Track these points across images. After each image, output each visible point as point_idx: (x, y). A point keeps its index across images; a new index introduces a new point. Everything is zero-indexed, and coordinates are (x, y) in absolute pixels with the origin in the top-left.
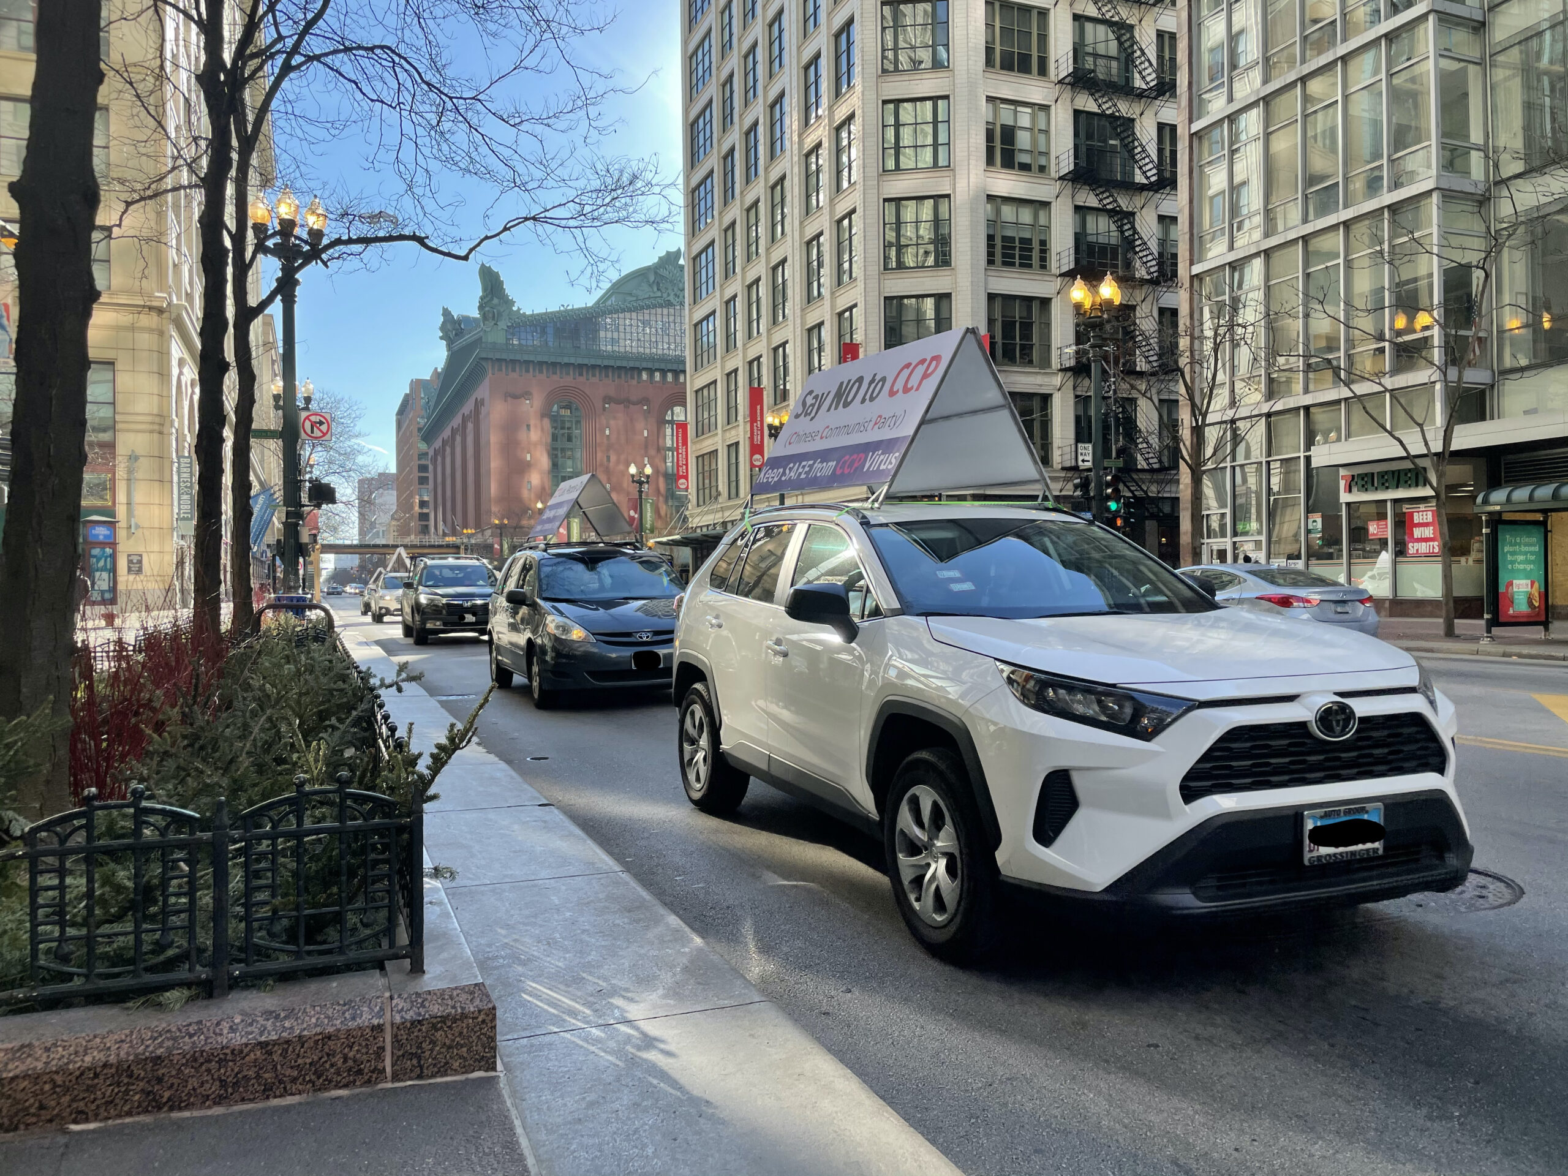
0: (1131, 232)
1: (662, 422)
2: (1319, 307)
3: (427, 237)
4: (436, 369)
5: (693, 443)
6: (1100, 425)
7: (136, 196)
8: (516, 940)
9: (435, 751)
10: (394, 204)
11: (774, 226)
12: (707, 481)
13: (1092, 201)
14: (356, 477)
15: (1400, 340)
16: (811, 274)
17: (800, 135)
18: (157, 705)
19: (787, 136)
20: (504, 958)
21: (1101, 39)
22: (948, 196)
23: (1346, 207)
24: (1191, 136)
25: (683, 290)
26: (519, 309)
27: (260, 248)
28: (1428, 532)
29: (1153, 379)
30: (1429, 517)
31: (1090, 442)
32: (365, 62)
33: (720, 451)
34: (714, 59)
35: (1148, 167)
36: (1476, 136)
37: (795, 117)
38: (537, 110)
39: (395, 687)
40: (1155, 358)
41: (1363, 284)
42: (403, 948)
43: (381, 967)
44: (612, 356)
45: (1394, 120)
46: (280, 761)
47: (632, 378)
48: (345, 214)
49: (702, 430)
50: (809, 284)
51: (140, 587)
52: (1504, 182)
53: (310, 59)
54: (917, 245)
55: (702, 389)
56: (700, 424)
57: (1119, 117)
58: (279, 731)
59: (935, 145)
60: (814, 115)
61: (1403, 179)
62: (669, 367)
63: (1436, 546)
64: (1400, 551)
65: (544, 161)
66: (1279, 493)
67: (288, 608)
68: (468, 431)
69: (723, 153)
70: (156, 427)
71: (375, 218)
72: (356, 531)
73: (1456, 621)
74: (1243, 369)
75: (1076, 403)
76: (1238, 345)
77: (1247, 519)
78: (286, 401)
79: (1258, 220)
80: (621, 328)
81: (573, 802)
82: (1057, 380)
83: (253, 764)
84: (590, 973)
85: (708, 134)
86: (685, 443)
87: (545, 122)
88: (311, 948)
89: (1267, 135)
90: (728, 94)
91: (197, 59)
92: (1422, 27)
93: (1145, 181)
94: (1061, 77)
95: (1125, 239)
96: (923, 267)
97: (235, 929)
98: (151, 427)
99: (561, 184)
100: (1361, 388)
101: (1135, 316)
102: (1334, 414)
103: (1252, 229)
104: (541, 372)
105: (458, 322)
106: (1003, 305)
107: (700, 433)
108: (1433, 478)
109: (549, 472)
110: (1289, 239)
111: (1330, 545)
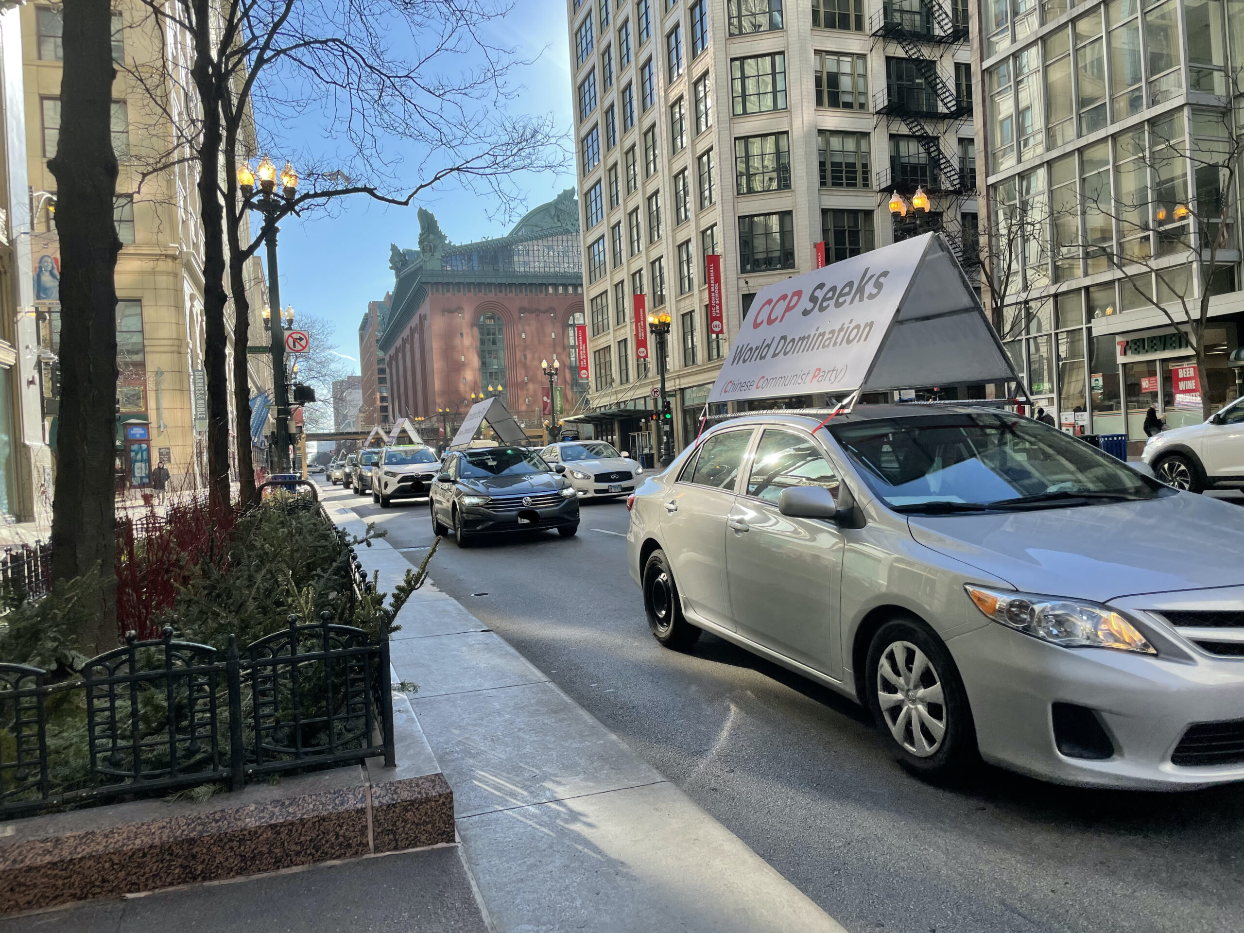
0: (936, 153)
1: (566, 326)
2: (1094, 205)
3: (375, 189)
4: (388, 293)
5: (591, 341)
7: (150, 169)
8: (467, 738)
9: (396, 592)
10: (348, 164)
11: (647, 164)
12: (603, 371)
13: (904, 130)
14: (330, 380)
15: (1162, 229)
16: (679, 201)
17: (665, 91)
18: (183, 563)
19: (655, 92)
20: (458, 753)
22: (786, 132)
23: (1113, 123)
24: (983, 72)
25: (578, 220)
26: (450, 242)
27: (247, 204)
28: (1191, 385)
30: (1191, 372)
32: (321, 53)
33: (612, 347)
34: (594, 34)
35: (948, 100)
36: (1217, 60)
37: (661, 76)
38: (457, 83)
39: (365, 543)
40: (960, 253)
41: (1130, 184)
42: (378, 747)
43: (363, 763)
44: (526, 275)
45: (1149, 50)
46: (278, 603)
47: (541, 292)
48: (311, 174)
49: (598, 330)
50: (678, 210)
53: (278, 53)
54: (763, 173)
55: (596, 297)
56: (596, 326)
57: (923, 60)
58: (276, 581)
59: (775, 92)
60: (676, 74)
61: (1160, 97)
62: (570, 281)
63: (1198, 396)
64: (1168, 401)
65: (464, 123)
66: (1066, 358)
67: (282, 484)
68: (415, 340)
69: (605, 109)
70: (175, 349)
71: (333, 176)
72: (332, 422)
74: (1033, 260)
76: (1028, 240)
77: (1041, 380)
78: (273, 324)
79: (1041, 137)
80: (531, 253)
81: (508, 628)
83: (257, 607)
84: (527, 764)
85: (592, 94)
86: (584, 341)
87: (463, 91)
88: (308, 749)
89: (1046, 68)
90: (607, 61)
91: (192, 56)
93: (946, 111)
94: (874, 30)
95: (932, 159)
96: (769, 190)
97: (247, 736)
98: (172, 349)
99: (478, 141)
100: (1131, 270)
101: (942, 220)
102: (1109, 292)
103: (1035, 145)
104: (469, 291)
105: (404, 255)
106: (834, 217)
107: (596, 333)
108: (1193, 340)
109: (480, 370)
110: (1067, 151)
111: (1110, 399)
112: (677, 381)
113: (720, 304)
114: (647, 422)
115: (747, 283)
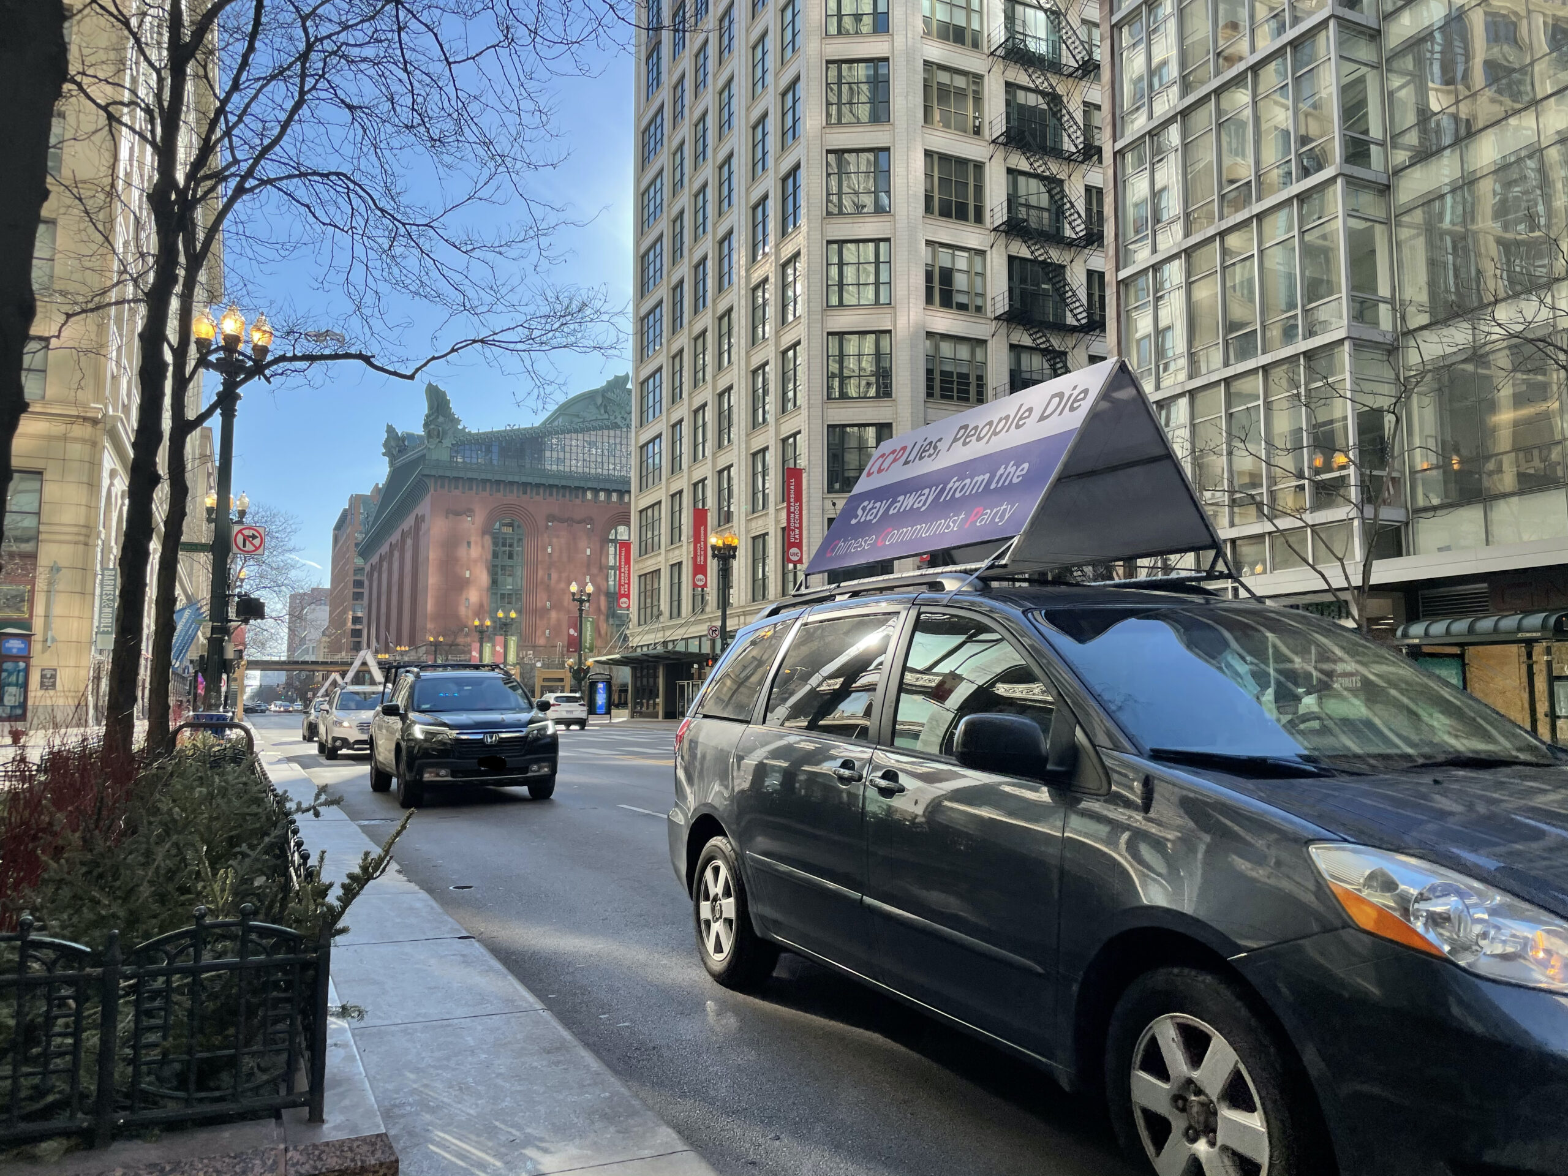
0: (1063, 370)
1: (605, 541)
2: (1241, 445)
3: (373, 357)
4: (377, 485)
5: (636, 562)
7: (78, 309)
8: (426, 1086)
9: (347, 881)
10: (341, 323)
11: (720, 354)
12: (649, 601)
13: (1027, 341)
14: (287, 592)
15: (1319, 478)
16: (756, 400)
17: (747, 270)
18: (57, 828)
19: (734, 271)
20: (411, 1105)
21: (1034, 192)
22: (889, 332)
23: (1264, 352)
24: (1118, 283)
25: (630, 413)
26: (465, 428)
27: (202, 362)
32: (320, 188)
33: (662, 571)
34: (665, 197)
35: (1078, 311)
36: (1384, 290)
37: (743, 253)
38: (489, 238)
39: (311, 812)
41: (1283, 424)
42: (302, 1094)
43: (278, 1116)
44: (559, 475)
45: (1307, 273)
46: (183, 890)
47: (577, 497)
48: (290, 332)
49: (646, 549)
50: (755, 411)
51: (49, 703)
52: (1411, 333)
53: (263, 182)
54: (860, 376)
55: (647, 509)
56: (643, 544)
57: (1051, 264)
58: (184, 859)
59: (877, 284)
60: (761, 252)
61: (1317, 328)
62: (615, 486)
65: (495, 287)
67: (206, 726)
68: (406, 547)
69: (672, 284)
70: (82, 538)
71: (320, 336)
72: (285, 647)
78: (219, 515)
79: (1183, 362)
80: (567, 449)
81: (495, 934)
83: (154, 894)
84: (505, 1122)
85: (658, 266)
86: (628, 562)
87: (497, 250)
88: (203, 1094)
89: (1189, 285)
90: (678, 229)
91: (150, 177)
92: (1331, 189)
93: (1076, 323)
94: (996, 225)
96: (865, 397)
97: (121, 1072)
98: (77, 538)
99: (510, 309)
100: (1283, 523)
102: (1259, 547)
103: (1176, 371)
104: (484, 489)
105: (402, 439)
107: (643, 552)
108: (1355, 610)
109: (488, 589)
110: (1212, 380)
112: (742, 619)
113: (800, 528)
114: (701, 668)
115: (834, 504)
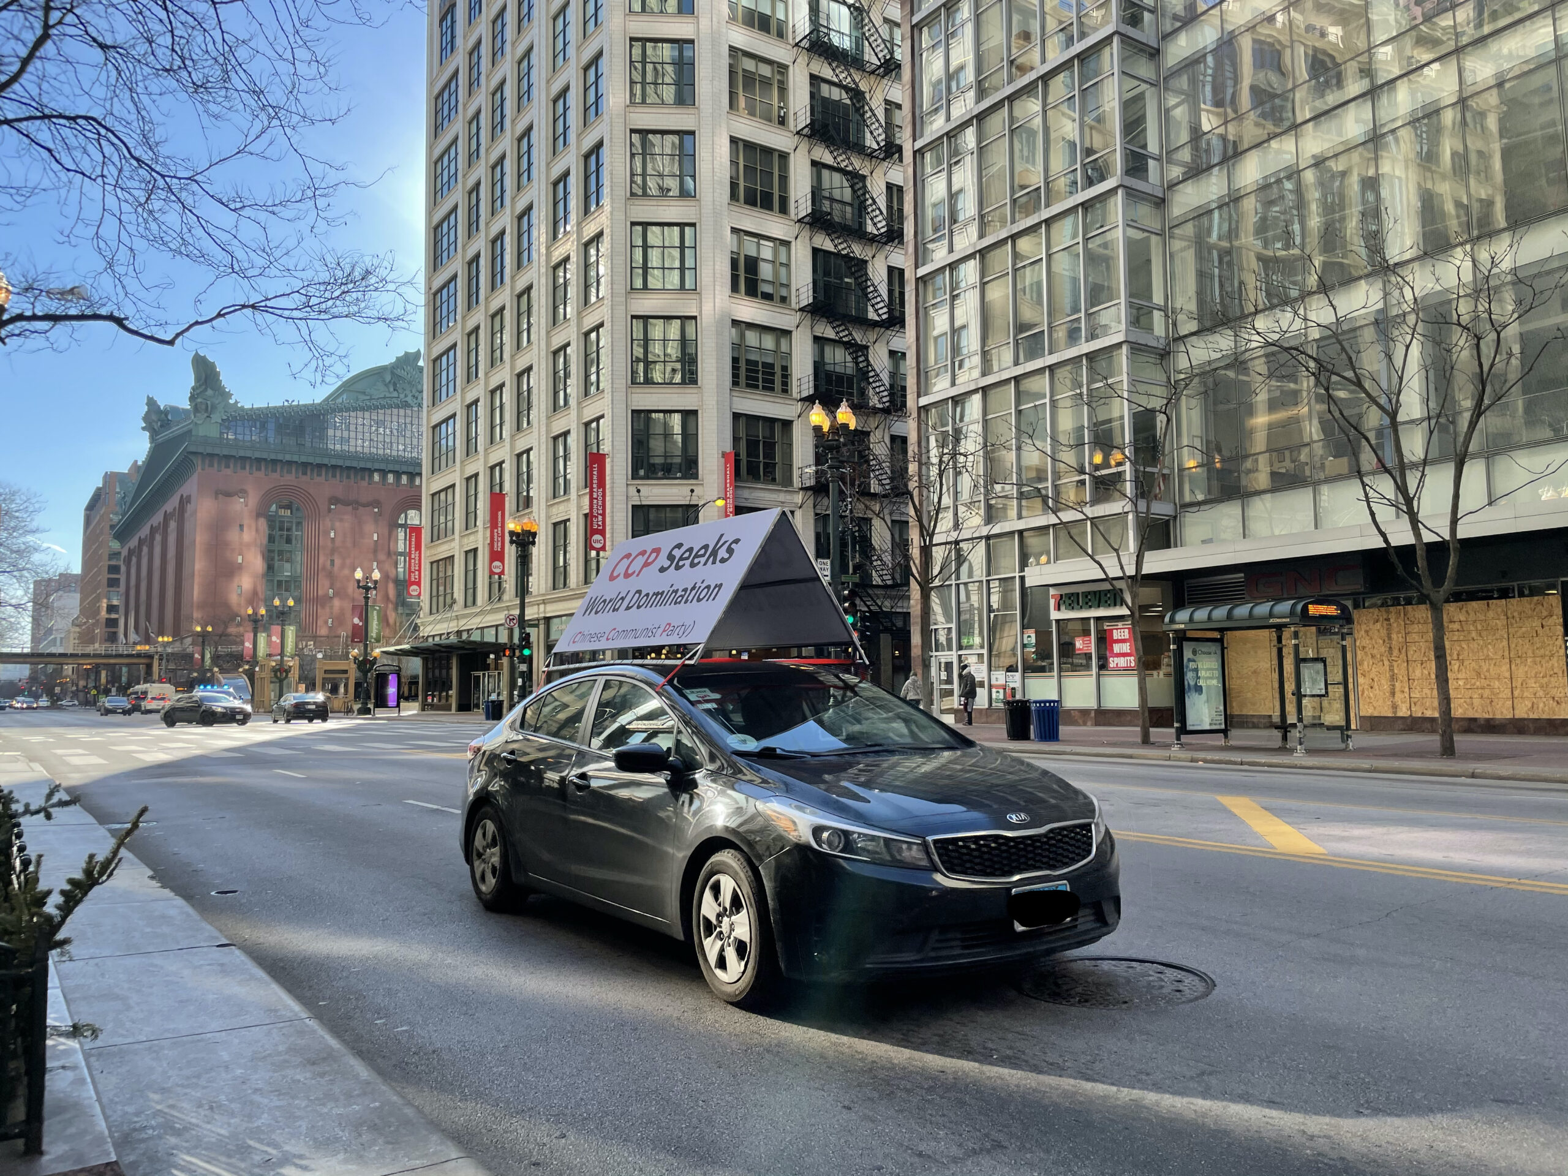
0: (865, 364)
1: (394, 525)
2: (1029, 441)
3: (127, 319)
4: (136, 462)
5: (427, 548)
6: (838, 542)
8: (172, 1107)
9: (68, 887)
10: (90, 281)
11: (519, 333)
12: (441, 588)
13: (830, 333)
14: (30, 578)
15: (1098, 473)
16: (558, 382)
17: (548, 248)
19: (534, 247)
20: (153, 1128)
21: (837, 185)
22: (695, 318)
23: (1050, 353)
24: (917, 280)
25: (422, 392)
26: (236, 402)
28: (1126, 648)
29: (886, 501)
30: (1126, 634)
31: (828, 558)
32: (66, 132)
33: (456, 557)
34: (460, 167)
35: (880, 306)
36: (1158, 298)
37: (543, 229)
38: (261, 196)
39: (42, 815)
40: (888, 481)
41: (1066, 422)
42: (15, 1125)
44: (343, 455)
45: (1090, 280)
47: (363, 479)
48: (29, 289)
49: (437, 536)
50: (556, 393)
52: (1182, 339)
54: (665, 362)
55: (439, 492)
56: (435, 529)
57: (853, 258)
59: (682, 269)
60: (562, 230)
61: (1098, 332)
62: (404, 468)
63: (1132, 661)
64: (1103, 666)
65: (267, 249)
66: (998, 610)
68: (169, 530)
69: (468, 258)
71: (65, 295)
72: (28, 638)
73: (1151, 729)
74: (965, 496)
75: (816, 520)
76: (960, 473)
77: (970, 634)
79: (977, 360)
80: (352, 427)
81: (261, 940)
82: (799, 498)
84: (260, 1141)
85: (452, 239)
86: (418, 547)
87: (270, 209)
89: (983, 285)
90: (474, 202)
92: (1112, 200)
93: (877, 318)
94: (800, 216)
95: (859, 370)
96: (670, 383)
99: (285, 274)
100: (1067, 516)
101: (869, 441)
102: (1043, 538)
103: (971, 368)
104: (259, 469)
105: (166, 413)
106: (747, 424)
107: (435, 538)
108: (1129, 599)
109: (263, 576)
110: (1003, 378)
111: (1043, 659)
112: (542, 607)
113: (604, 515)
114: (498, 658)
115: (639, 491)
